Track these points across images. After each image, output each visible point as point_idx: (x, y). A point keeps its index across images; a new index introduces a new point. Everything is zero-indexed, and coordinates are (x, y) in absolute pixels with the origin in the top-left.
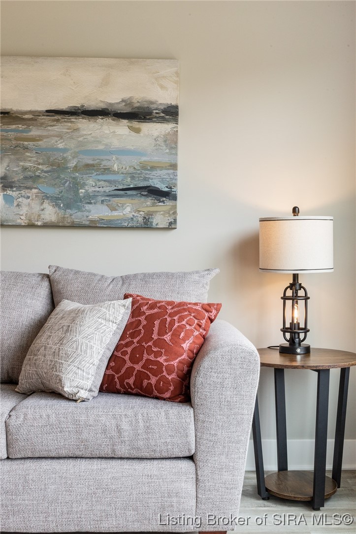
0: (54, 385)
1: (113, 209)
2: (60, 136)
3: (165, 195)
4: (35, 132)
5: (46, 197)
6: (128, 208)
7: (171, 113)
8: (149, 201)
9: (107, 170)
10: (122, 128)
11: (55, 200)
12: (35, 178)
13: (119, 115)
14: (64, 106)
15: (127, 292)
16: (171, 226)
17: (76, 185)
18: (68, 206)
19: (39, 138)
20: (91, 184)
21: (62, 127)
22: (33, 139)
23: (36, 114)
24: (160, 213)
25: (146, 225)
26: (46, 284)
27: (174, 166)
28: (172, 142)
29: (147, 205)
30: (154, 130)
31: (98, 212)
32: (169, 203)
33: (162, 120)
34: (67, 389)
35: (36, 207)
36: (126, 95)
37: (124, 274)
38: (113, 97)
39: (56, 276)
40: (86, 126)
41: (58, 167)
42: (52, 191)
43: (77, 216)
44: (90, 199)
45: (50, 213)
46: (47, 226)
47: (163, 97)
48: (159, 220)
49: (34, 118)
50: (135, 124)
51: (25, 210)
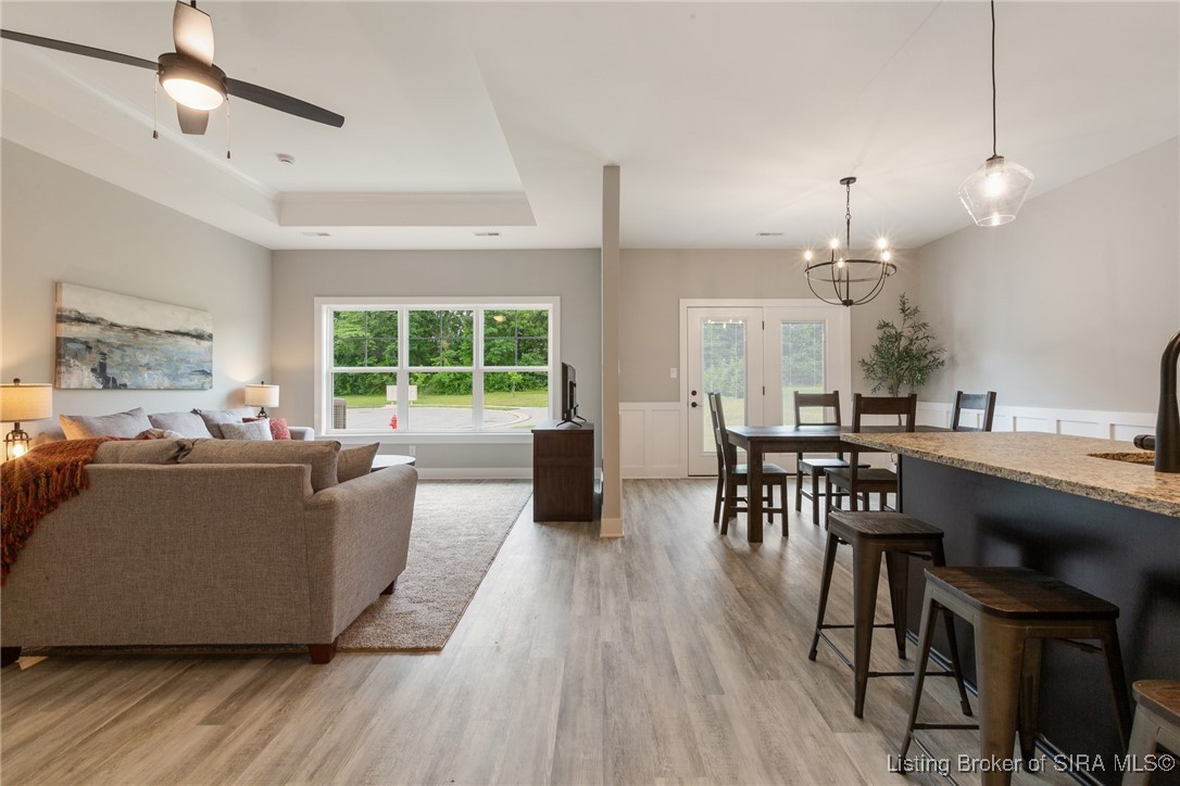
1: (191, 380)
2: (171, 344)
3: (210, 374)
4: (160, 341)
5: (165, 374)
6: (197, 380)
7: (210, 337)
9: (189, 362)
10: (192, 343)
11: (169, 376)
12: (161, 365)
13: (193, 336)
14: (172, 330)
16: (211, 388)
17: (177, 369)
18: (174, 379)
19: (163, 344)
20: (183, 369)
21: (172, 339)
22: (160, 345)
23: (161, 332)
24: (207, 382)
25: (202, 388)
26: (197, 417)
27: (211, 361)
28: (210, 349)
29: (202, 379)
30: (205, 344)
31: (185, 382)
32: (210, 378)
33: (208, 339)
35: (161, 380)
36: (197, 327)
38: (190, 328)
39: (199, 411)
40: (181, 340)
41: (170, 360)
42: (167, 371)
43: (177, 385)
44: (182, 376)
45: (167, 383)
46: (166, 389)
47: (208, 329)
48: (206, 386)
49: (160, 334)
50: (199, 340)
51: (156, 381)
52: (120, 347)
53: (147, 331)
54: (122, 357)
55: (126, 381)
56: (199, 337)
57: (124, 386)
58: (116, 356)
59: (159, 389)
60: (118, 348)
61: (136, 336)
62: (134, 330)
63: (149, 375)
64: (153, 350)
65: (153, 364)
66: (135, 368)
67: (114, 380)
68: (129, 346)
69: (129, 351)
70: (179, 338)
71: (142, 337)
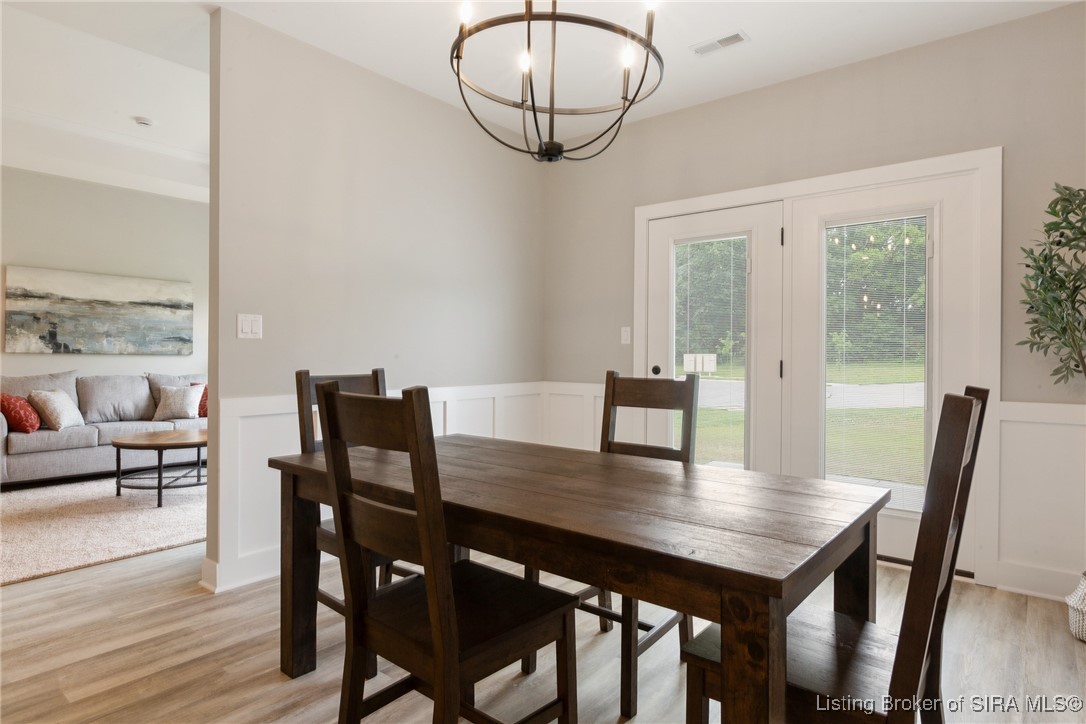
0: (182, 415)
1: (163, 347)
4: (122, 311)
6: (170, 347)
7: (190, 306)
8: (180, 344)
9: (160, 330)
10: (168, 311)
11: (134, 343)
12: (123, 333)
13: (165, 306)
14: (138, 300)
15: (193, 382)
16: (191, 353)
17: (144, 337)
20: (152, 336)
21: (138, 310)
22: (122, 315)
24: (185, 348)
25: (179, 353)
26: (146, 383)
27: (192, 329)
28: (190, 318)
29: (180, 345)
31: (155, 348)
32: (189, 344)
33: (186, 309)
34: (191, 415)
35: (124, 346)
36: (170, 297)
37: (185, 374)
38: (163, 298)
39: (151, 377)
40: (150, 311)
41: (135, 328)
42: (133, 339)
43: (145, 350)
44: (151, 342)
45: (131, 348)
46: (129, 354)
47: (186, 299)
48: (185, 351)
49: (123, 305)
50: (173, 310)
51: (118, 347)
52: (73, 318)
53: (107, 303)
54: (76, 327)
55: (79, 347)
56: (175, 306)
57: (79, 351)
58: (69, 326)
59: (121, 354)
60: (71, 318)
61: (93, 308)
62: (89, 303)
63: (109, 342)
64: (114, 319)
65: (114, 332)
66: (94, 336)
67: (66, 347)
68: (84, 316)
69: (84, 321)
70: (148, 309)
71: (100, 309)
